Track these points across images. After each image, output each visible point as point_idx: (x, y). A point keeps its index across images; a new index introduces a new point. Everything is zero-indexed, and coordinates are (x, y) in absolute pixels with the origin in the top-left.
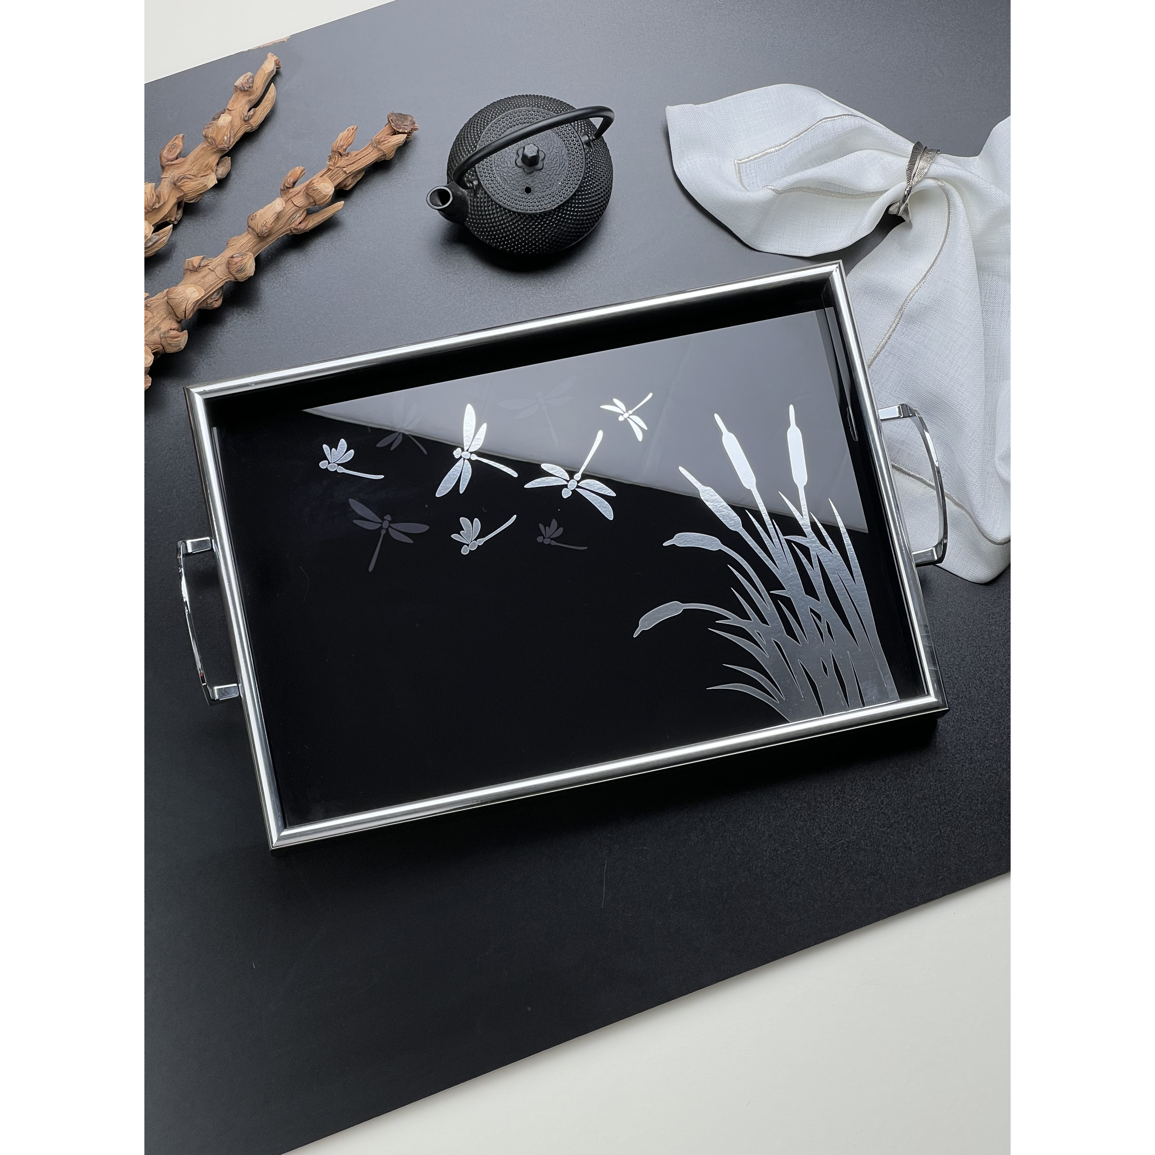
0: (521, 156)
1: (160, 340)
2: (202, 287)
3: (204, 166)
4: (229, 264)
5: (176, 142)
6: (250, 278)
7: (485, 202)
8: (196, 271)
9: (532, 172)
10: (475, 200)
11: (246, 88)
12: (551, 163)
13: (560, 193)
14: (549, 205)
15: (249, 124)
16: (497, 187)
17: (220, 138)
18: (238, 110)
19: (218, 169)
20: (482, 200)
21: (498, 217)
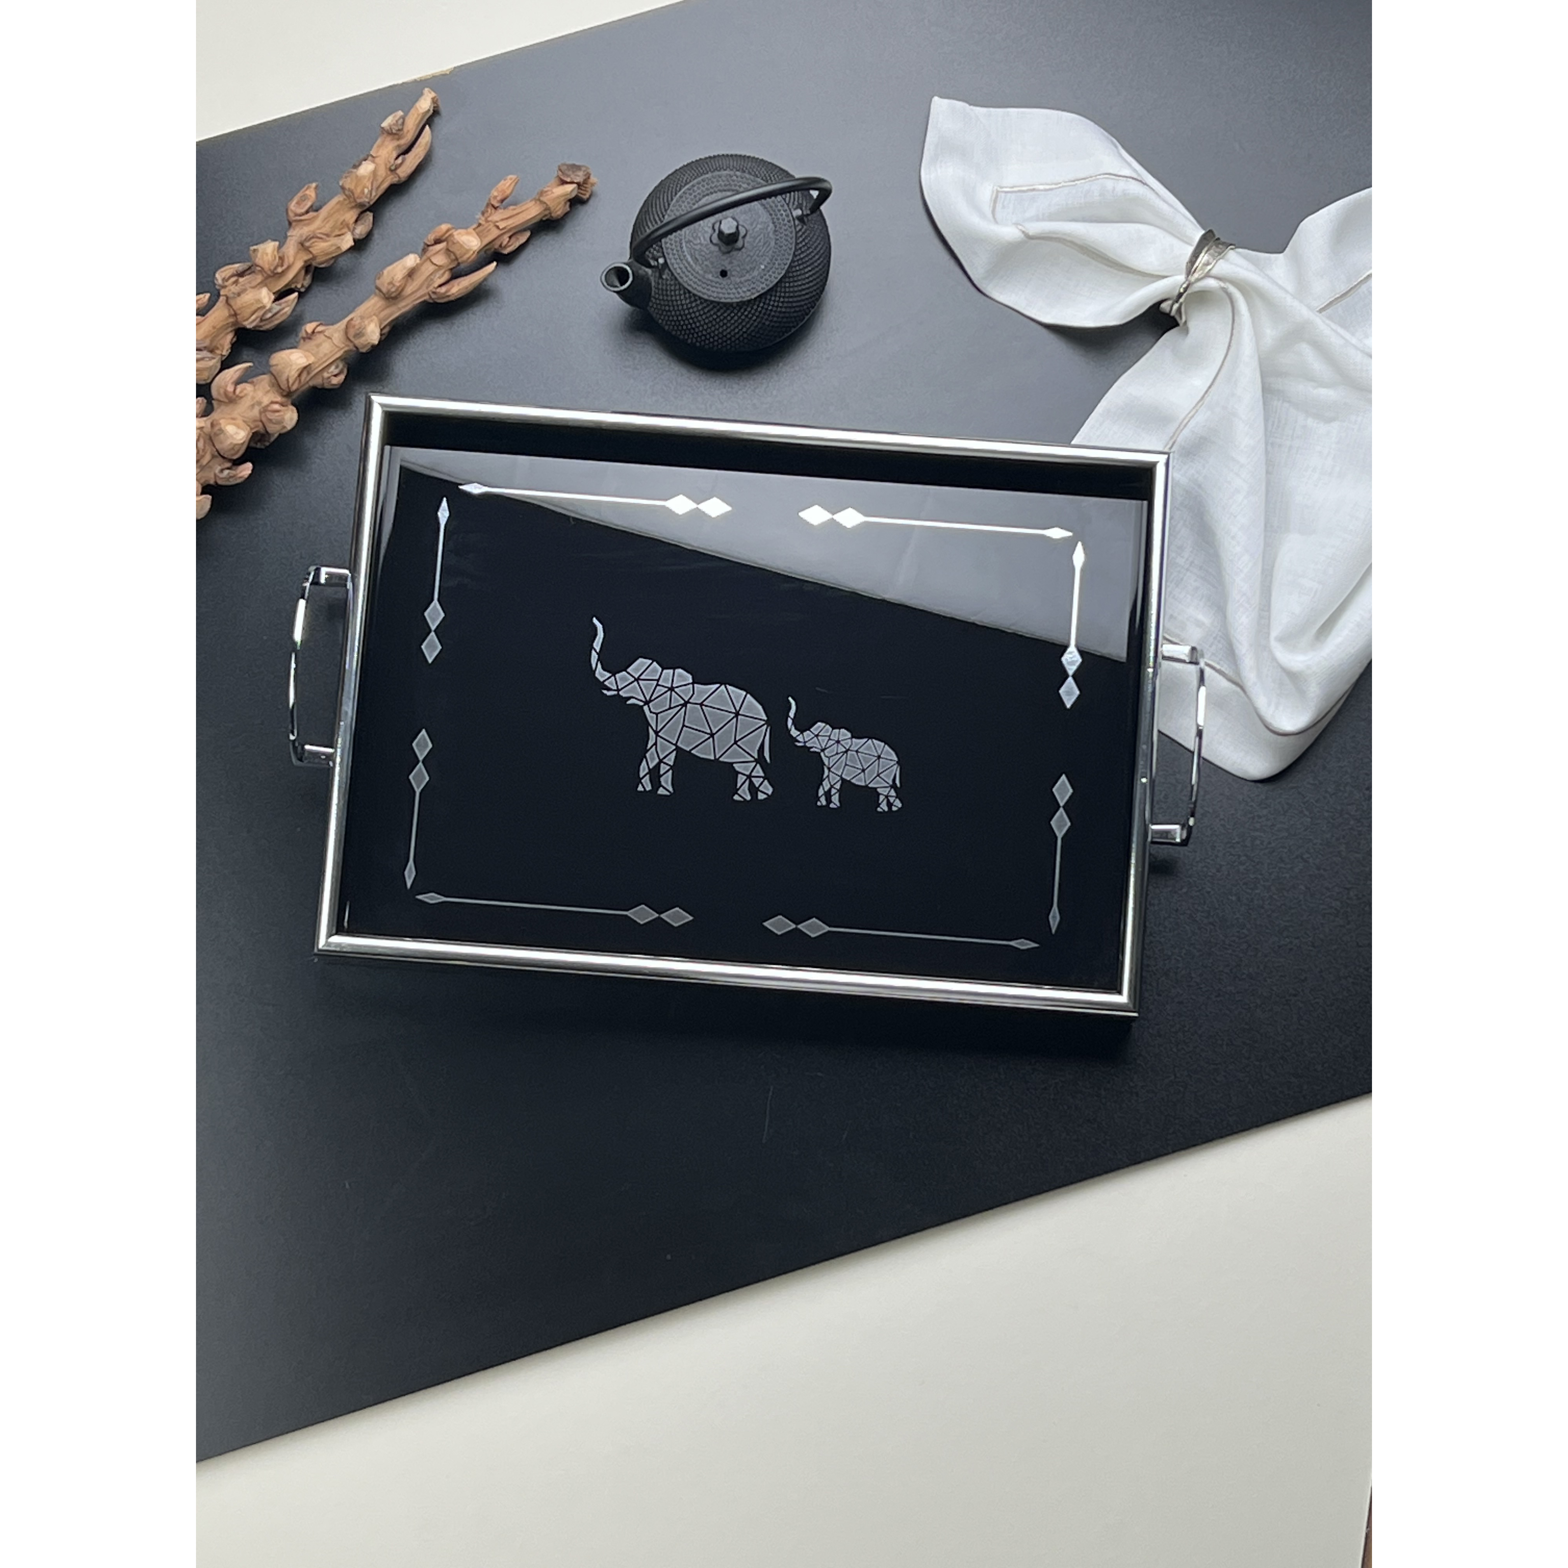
0: (717, 232)
3: (339, 224)
5: (308, 192)
6: (375, 347)
7: (671, 286)
8: (310, 338)
9: (729, 252)
10: (660, 281)
11: (394, 131)
12: (754, 241)
13: (762, 278)
14: (748, 293)
15: (397, 174)
16: (686, 268)
17: (359, 190)
18: (384, 157)
19: (356, 227)
20: (668, 282)
21: (687, 305)
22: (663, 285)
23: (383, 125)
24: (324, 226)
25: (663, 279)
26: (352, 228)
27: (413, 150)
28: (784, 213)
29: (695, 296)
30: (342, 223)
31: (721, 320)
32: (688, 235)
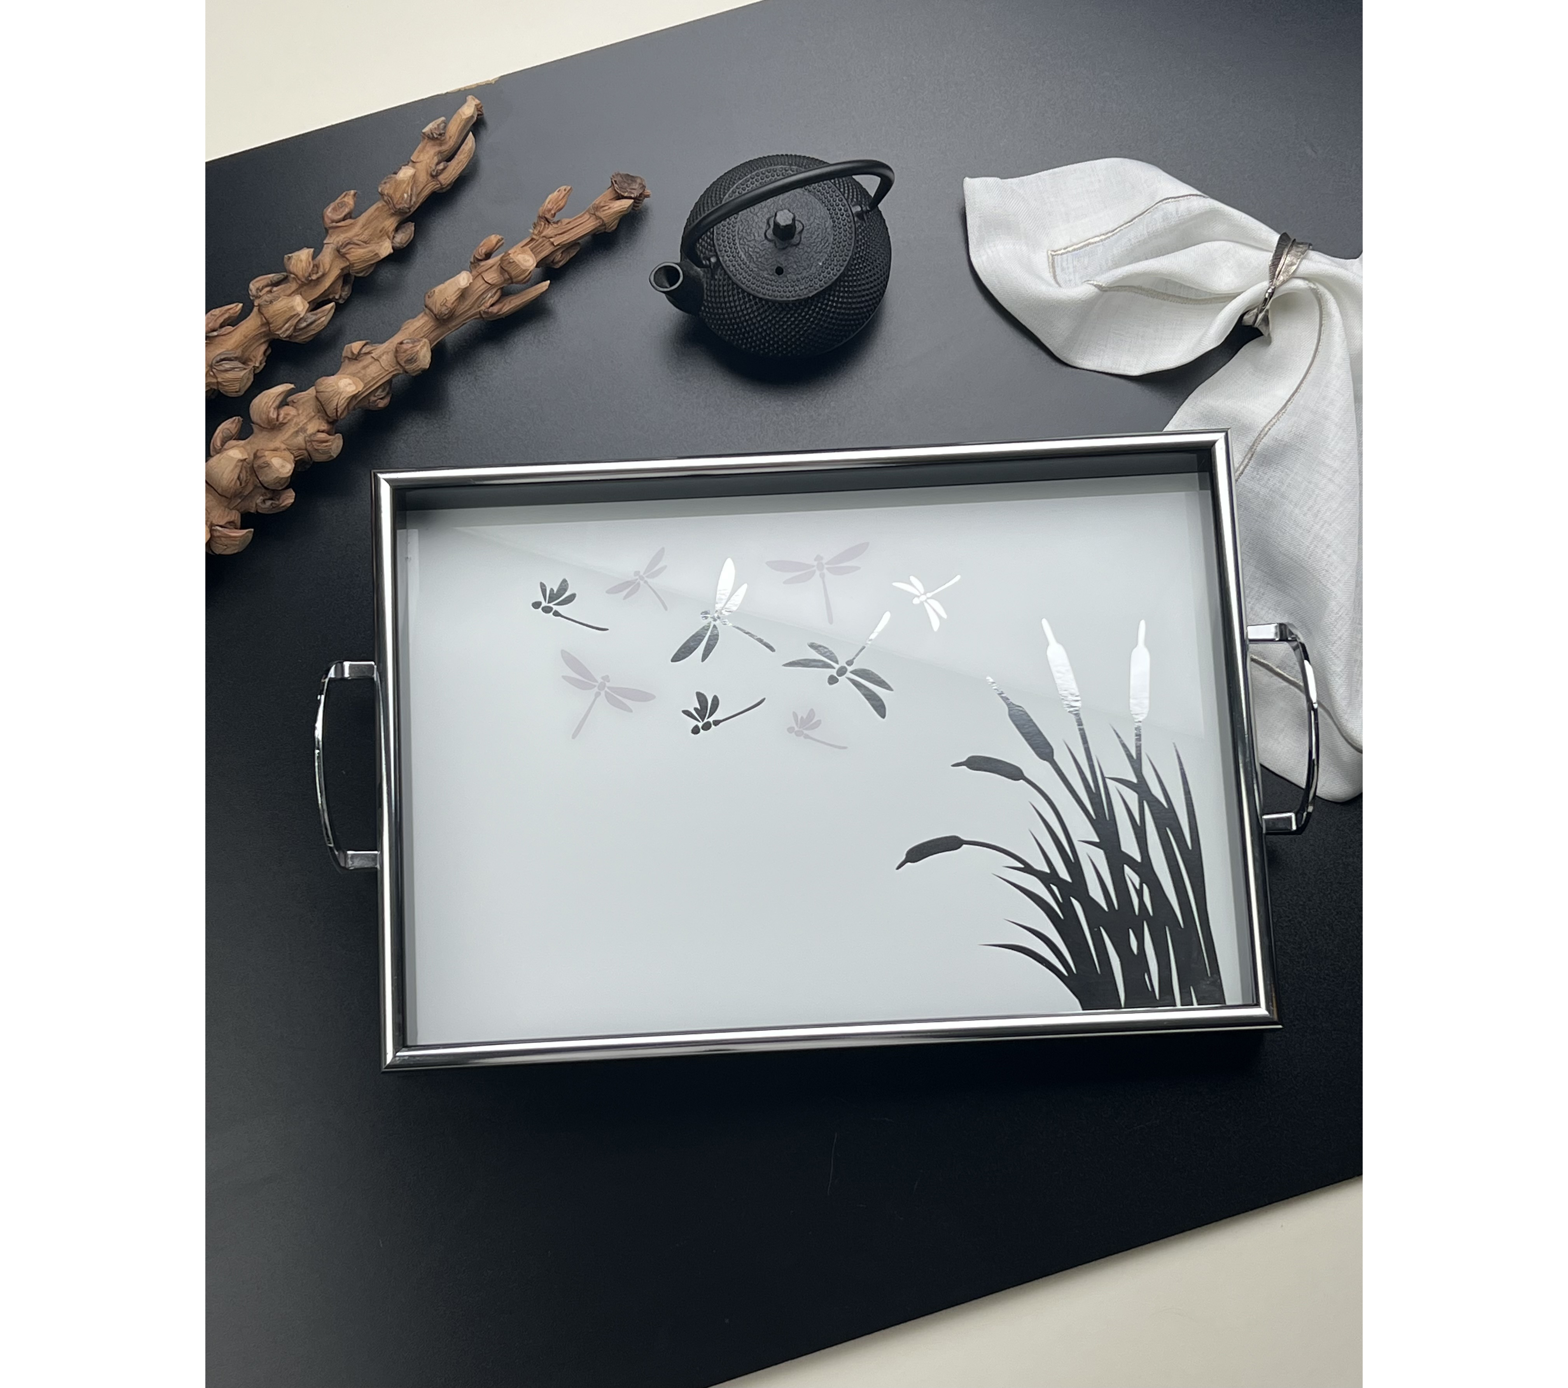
0: (772, 226)
1: (304, 445)
2: (362, 380)
3: (378, 231)
4: (397, 351)
5: (346, 199)
6: (425, 372)
7: (724, 286)
8: (356, 359)
9: (784, 249)
10: (712, 283)
11: (435, 136)
12: (811, 237)
13: (820, 275)
14: (806, 291)
15: (438, 180)
16: (739, 265)
17: (398, 195)
18: (425, 162)
19: (396, 235)
20: (721, 283)
21: (741, 306)
22: (715, 286)
23: (424, 131)
24: (362, 234)
25: (716, 280)
26: (392, 237)
27: (456, 157)
28: (843, 208)
29: (749, 294)
30: (381, 231)
31: (777, 322)
32: (742, 231)
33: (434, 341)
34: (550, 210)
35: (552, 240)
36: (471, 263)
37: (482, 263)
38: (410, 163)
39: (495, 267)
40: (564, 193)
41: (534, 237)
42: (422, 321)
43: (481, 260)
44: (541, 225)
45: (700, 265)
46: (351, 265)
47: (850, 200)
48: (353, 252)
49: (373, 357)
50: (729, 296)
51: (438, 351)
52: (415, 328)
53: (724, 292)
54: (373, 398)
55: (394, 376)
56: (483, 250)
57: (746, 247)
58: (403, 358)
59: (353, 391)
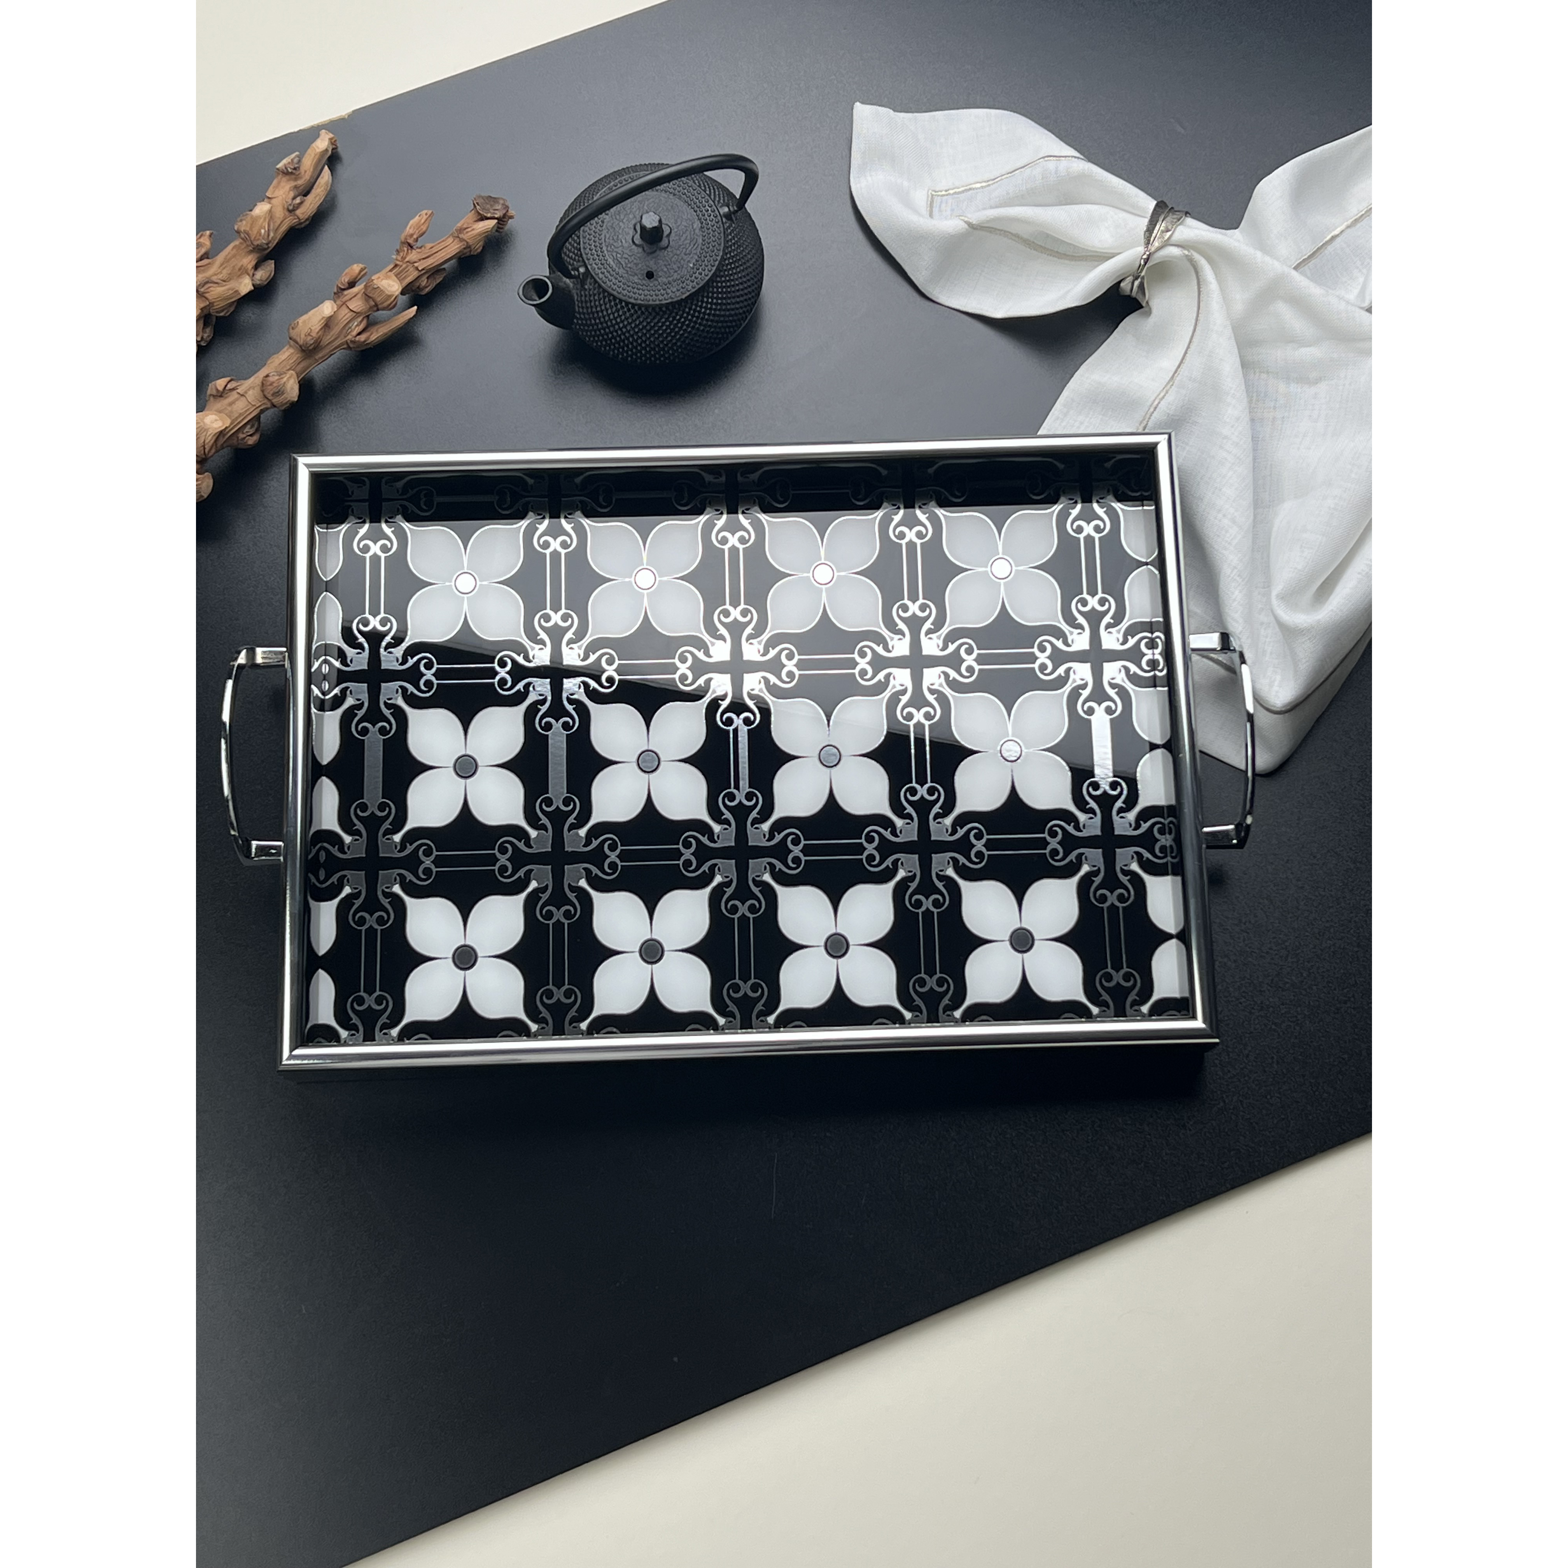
0: (639, 231)
3: (237, 269)
4: (263, 384)
5: (202, 240)
6: (293, 405)
7: (595, 295)
8: (221, 396)
9: (654, 252)
10: (583, 293)
11: (290, 170)
12: (680, 239)
13: (691, 277)
14: (678, 294)
15: (295, 215)
16: (609, 272)
17: (255, 231)
18: (281, 197)
19: (256, 273)
20: (591, 293)
21: (613, 314)
22: (586, 296)
23: (278, 166)
24: (221, 273)
25: (586, 290)
26: (251, 274)
27: (313, 191)
28: (710, 209)
29: (621, 301)
30: (240, 269)
31: (652, 328)
32: (609, 239)
33: (301, 374)
34: (412, 235)
35: (416, 265)
36: (335, 293)
37: (346, 292)
38: (266, 200)
39: (359, 296)
40: (425, 217)
41: (398, 263)
42: (287, 354)
43: (344, 290)
44: (404, 251)
45: (569, 276)
46: (211, 304)
47: (716, 202)
48: (212, 291)
49: (238, 393)
50: (601, 305)
51: (306, 385)
52: (281, 361)
53: (595, 301)
54: (241, 436)
55: (262, 411)
56: (345, 279)
57: (614, 254)
58: (269, 393)
59: (220, 427)
